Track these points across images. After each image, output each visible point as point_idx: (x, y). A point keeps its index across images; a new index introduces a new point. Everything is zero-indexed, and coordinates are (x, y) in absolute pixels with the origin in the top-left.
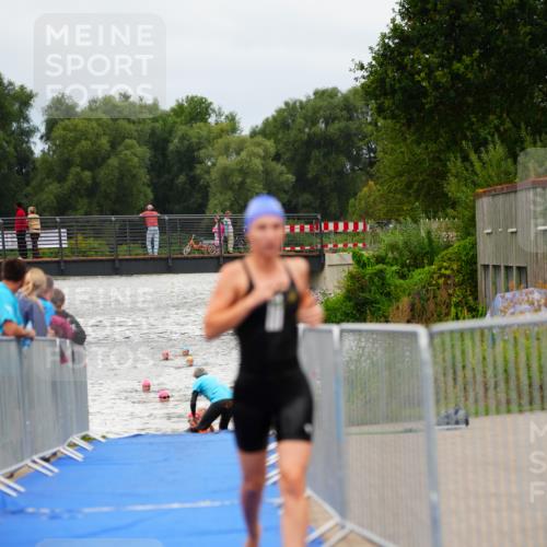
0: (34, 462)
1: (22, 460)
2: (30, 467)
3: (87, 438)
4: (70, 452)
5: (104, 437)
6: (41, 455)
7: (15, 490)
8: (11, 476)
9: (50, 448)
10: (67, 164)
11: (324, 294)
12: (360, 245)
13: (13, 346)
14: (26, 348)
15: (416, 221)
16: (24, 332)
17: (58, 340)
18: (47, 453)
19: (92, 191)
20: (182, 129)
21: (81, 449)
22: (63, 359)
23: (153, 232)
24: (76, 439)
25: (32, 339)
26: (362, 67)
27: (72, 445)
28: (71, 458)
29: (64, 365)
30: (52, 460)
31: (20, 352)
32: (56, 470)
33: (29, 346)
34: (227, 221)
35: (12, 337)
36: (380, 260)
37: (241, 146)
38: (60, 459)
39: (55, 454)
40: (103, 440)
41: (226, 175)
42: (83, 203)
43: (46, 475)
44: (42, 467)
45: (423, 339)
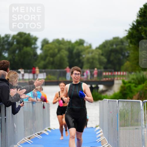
0: (35, 135)
1: (32, 134)
2: (34, 136)
3: (49, 129)
4: (45, 132)
5: (54, 128)
6: (37, 133)
7: (31, 142)
8: (29, 138)
9: (40, 131)
10: (46, 56)
11: (114, 91)
12: (124, 78)
13: (31, 104)
14: (34, 104)
15: (140, 72)
16: (34, 100)
17: (43, 102)
18: (39, 132)
19: (53, 63)
20: (77, 47)
21: (48, 132)
22: (44, 107)
23: (68, 74)
24: (46, 129)
25: (36, 102)
26: (126, 31)
27: (46, 130)
28: (45, 134)
29: (44, 109)
30: (40, 134)
31: (33, 106)
32: (41, 137)
33: (35, 104)
34: (88, 71)
35: (31, 102)
36: (130, 82)
37: (92, 52)
38: (42, 134)
39: (41, 133)
40: (54, 129)
41: (88, 59)
42: (50, 66)
43: (39, 138)
44: (37, 136)
45: (141, 104)
